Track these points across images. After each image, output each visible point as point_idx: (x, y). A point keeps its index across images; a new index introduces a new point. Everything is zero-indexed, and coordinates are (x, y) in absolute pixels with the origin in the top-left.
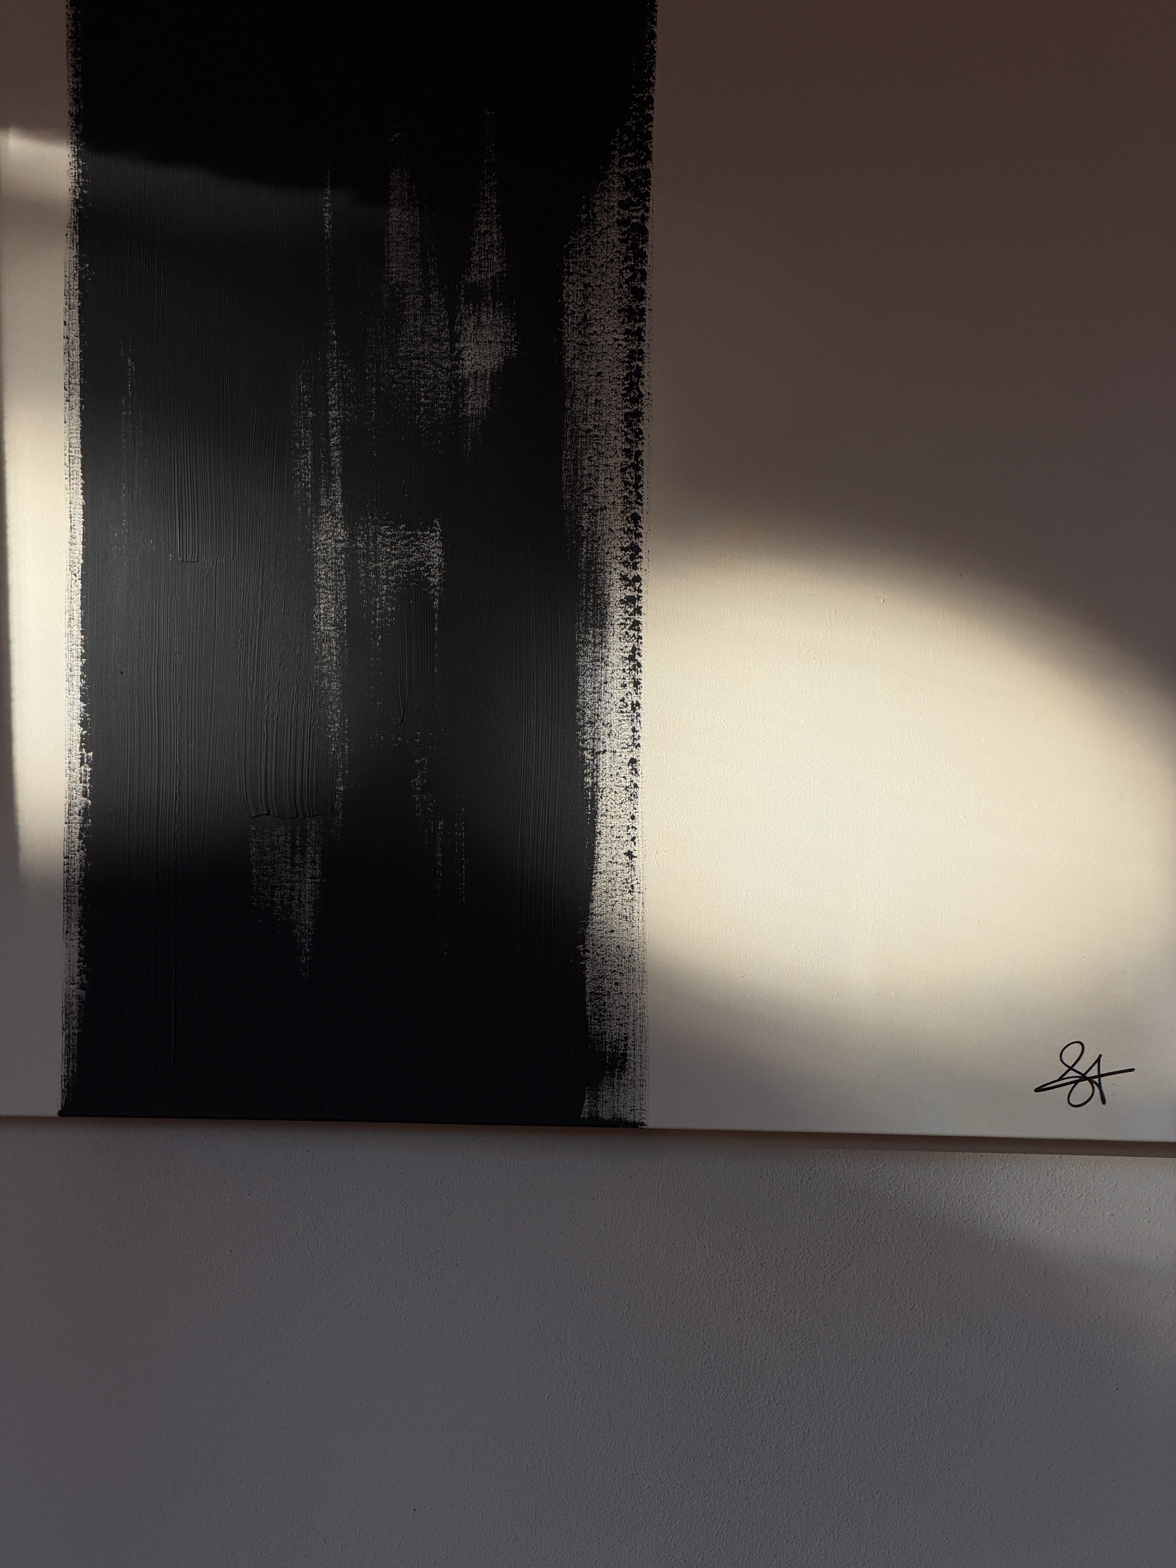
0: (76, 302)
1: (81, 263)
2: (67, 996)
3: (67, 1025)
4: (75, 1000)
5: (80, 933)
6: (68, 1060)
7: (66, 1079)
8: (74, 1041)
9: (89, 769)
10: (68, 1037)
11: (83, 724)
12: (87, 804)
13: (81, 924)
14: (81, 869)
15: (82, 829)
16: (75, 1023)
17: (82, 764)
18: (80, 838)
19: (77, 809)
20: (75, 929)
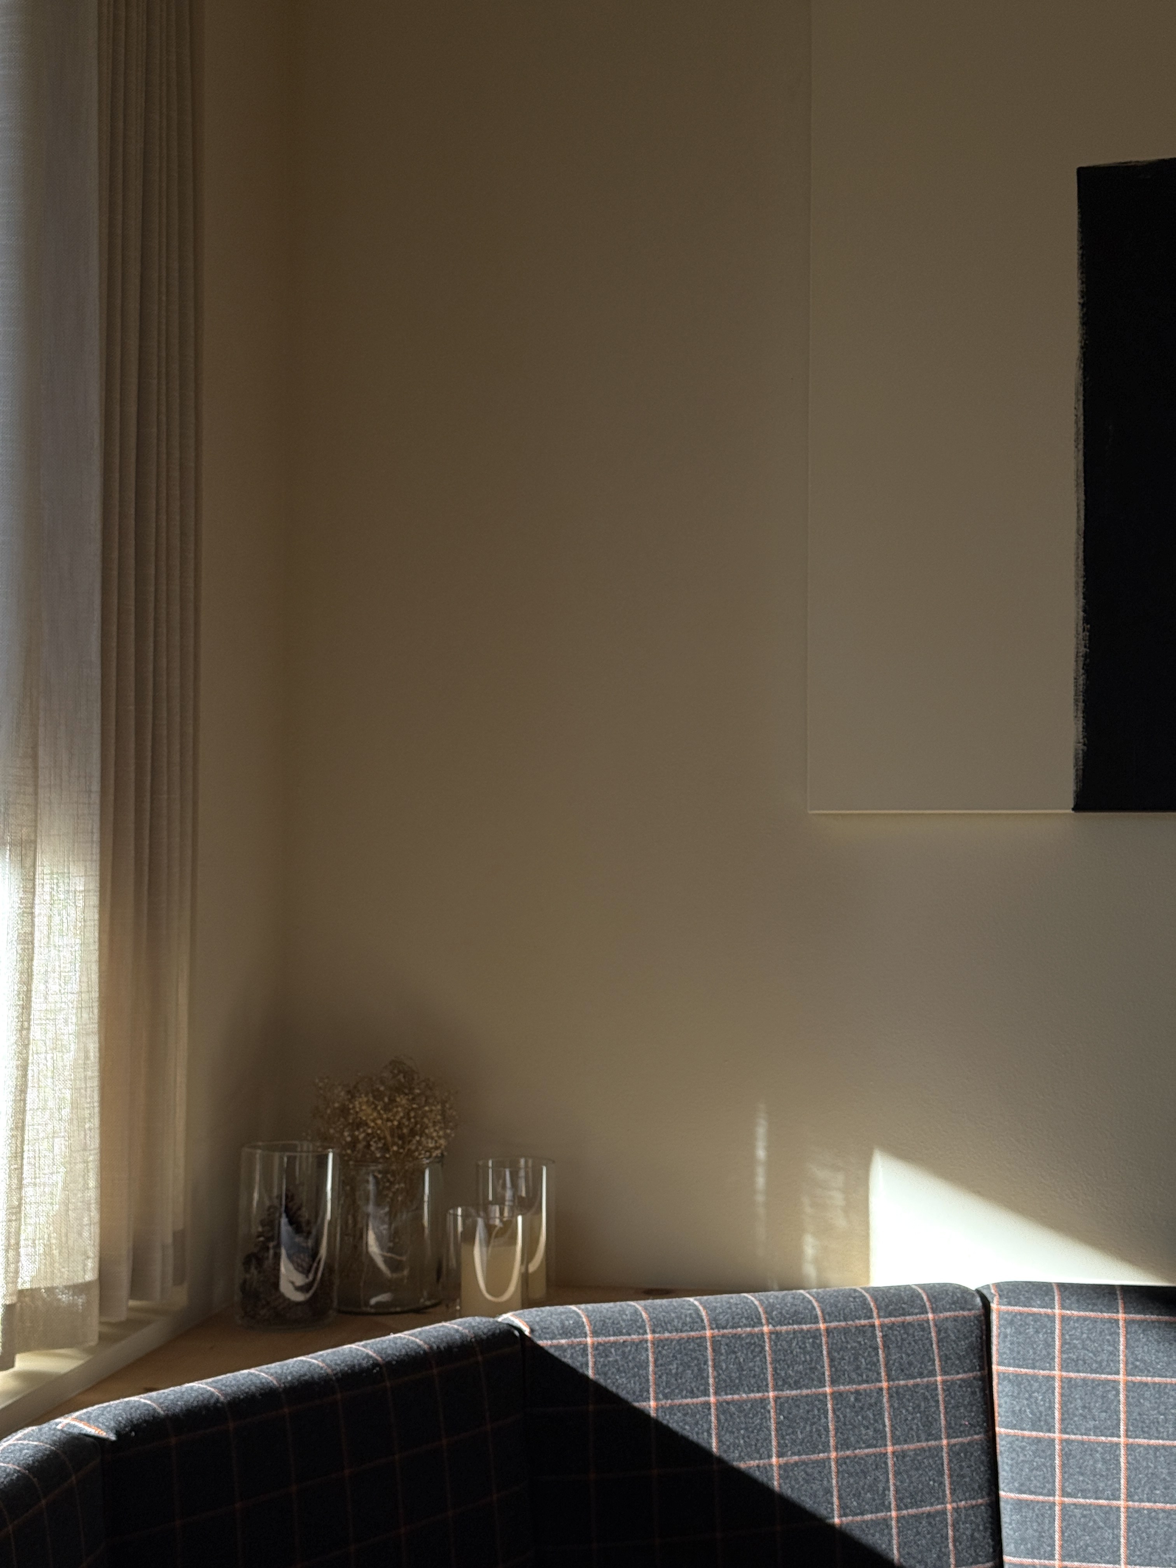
0: (1081, 398)
1: (1085, 378)
2: (1076, 750)
3: (1076, 764)
4: (1081, 752)
5: (1083, 717)
6: (1077, 782)
7: (1075, 792)
8: (1080, 772)
9: (1088, 634)
10: (1077, 770)
11: (1084, 611)
12: (1086, 652)
13: (1083, 712)
14: (1084, 684)
15: (1084, 664)
16: (1081, 763)
17: (1084, 630)
18: (1083, 668)
19: (1081, 654)
20: (1080, 715)
